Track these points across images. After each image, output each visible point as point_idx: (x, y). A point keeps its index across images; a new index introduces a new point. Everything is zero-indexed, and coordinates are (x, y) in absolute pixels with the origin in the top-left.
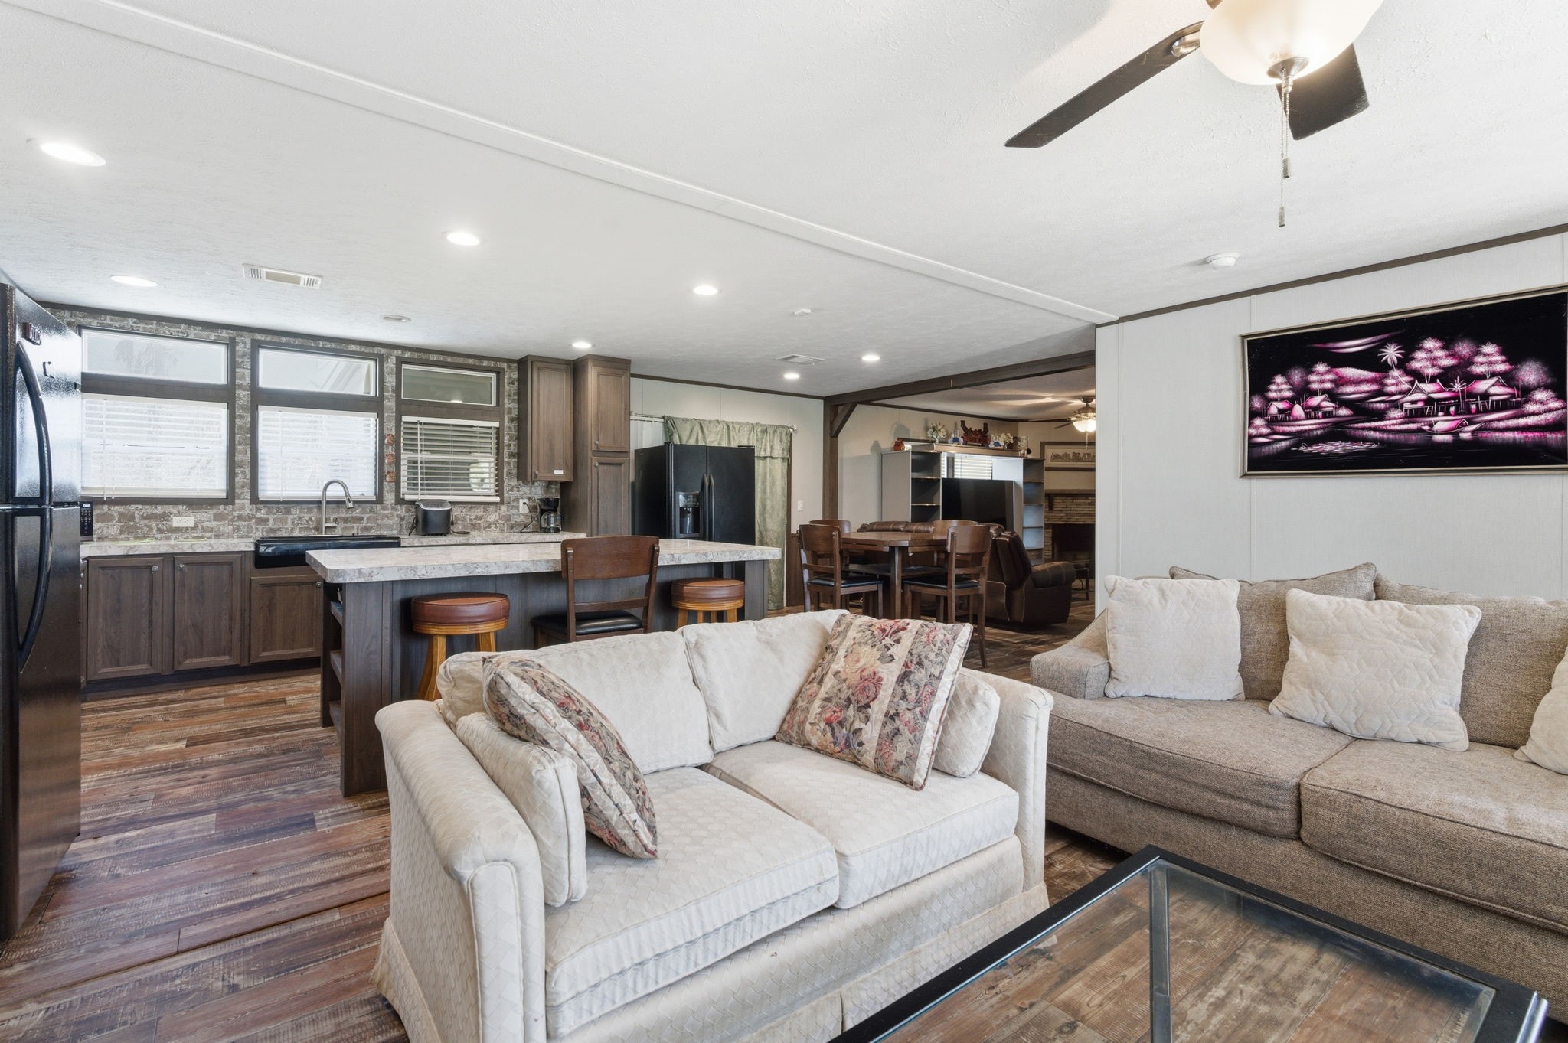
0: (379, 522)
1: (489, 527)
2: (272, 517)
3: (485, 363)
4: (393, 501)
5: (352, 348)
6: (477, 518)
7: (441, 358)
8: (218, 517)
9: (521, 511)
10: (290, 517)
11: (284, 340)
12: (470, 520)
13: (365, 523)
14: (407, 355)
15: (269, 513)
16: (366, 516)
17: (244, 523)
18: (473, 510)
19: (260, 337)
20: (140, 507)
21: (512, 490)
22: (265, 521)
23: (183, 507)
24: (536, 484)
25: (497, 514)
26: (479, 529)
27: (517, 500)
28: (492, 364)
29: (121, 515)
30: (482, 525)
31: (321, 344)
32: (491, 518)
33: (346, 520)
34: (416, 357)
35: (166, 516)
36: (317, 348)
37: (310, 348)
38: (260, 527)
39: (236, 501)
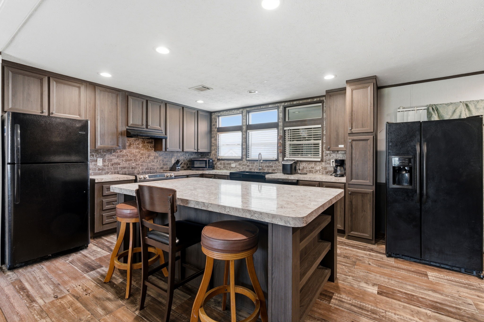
0: (277, 168)
1: (317, 172)
2: (250, 165)
3: (315, 100)
4: (282, 160)
5: (270, 106)
6: (311, 168)
7: (298, 102)
8: (240, 164)
9: (332, 165)
10: (254, 165)
11: (253, 108)
12: (309, 168)
13: (273, 168)
14: (286, 104)
15: (250, 164)
16: (274, 165)
17: (245, 166)
18: (310, 164)
19: (248, 109)
20: (226, 161)
21: (327, 155)
22: (248, 166)
23: (233, 161)
24: (339, 152)
25: (320, 166)
26: (312, 173)
27: (330, 160)
28: (318, 99)
29: (224, 163)
30: (314, 171)
31: (262, 107)
32: (318, 168)
33: (268, 167)
34: (289, 104)
35: (230, 164)
36: (261, 109)
37: (259, 109)
38: (248, 168)
39: (243, 160)
